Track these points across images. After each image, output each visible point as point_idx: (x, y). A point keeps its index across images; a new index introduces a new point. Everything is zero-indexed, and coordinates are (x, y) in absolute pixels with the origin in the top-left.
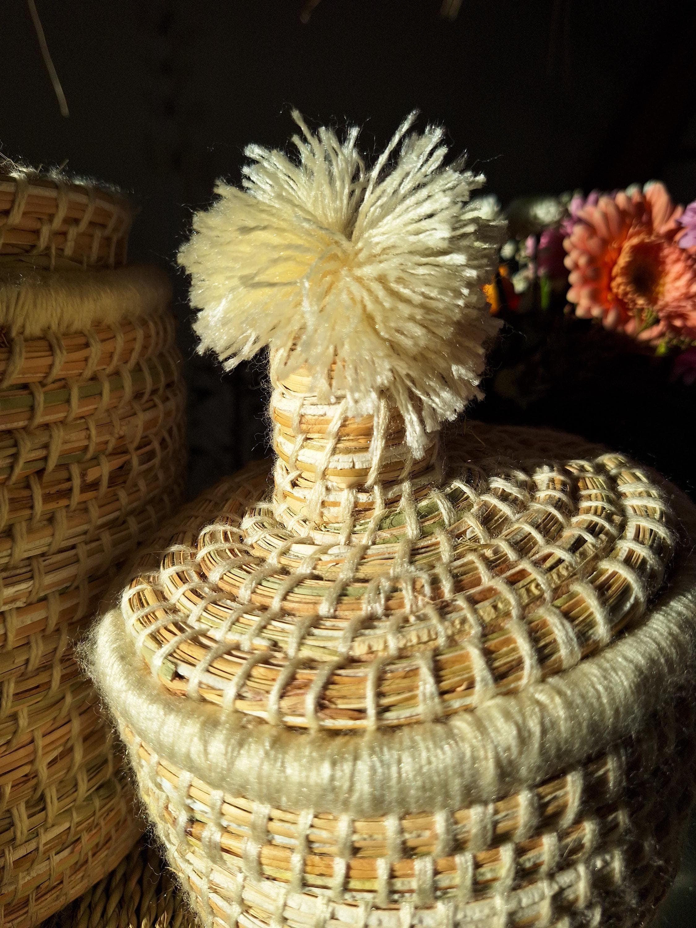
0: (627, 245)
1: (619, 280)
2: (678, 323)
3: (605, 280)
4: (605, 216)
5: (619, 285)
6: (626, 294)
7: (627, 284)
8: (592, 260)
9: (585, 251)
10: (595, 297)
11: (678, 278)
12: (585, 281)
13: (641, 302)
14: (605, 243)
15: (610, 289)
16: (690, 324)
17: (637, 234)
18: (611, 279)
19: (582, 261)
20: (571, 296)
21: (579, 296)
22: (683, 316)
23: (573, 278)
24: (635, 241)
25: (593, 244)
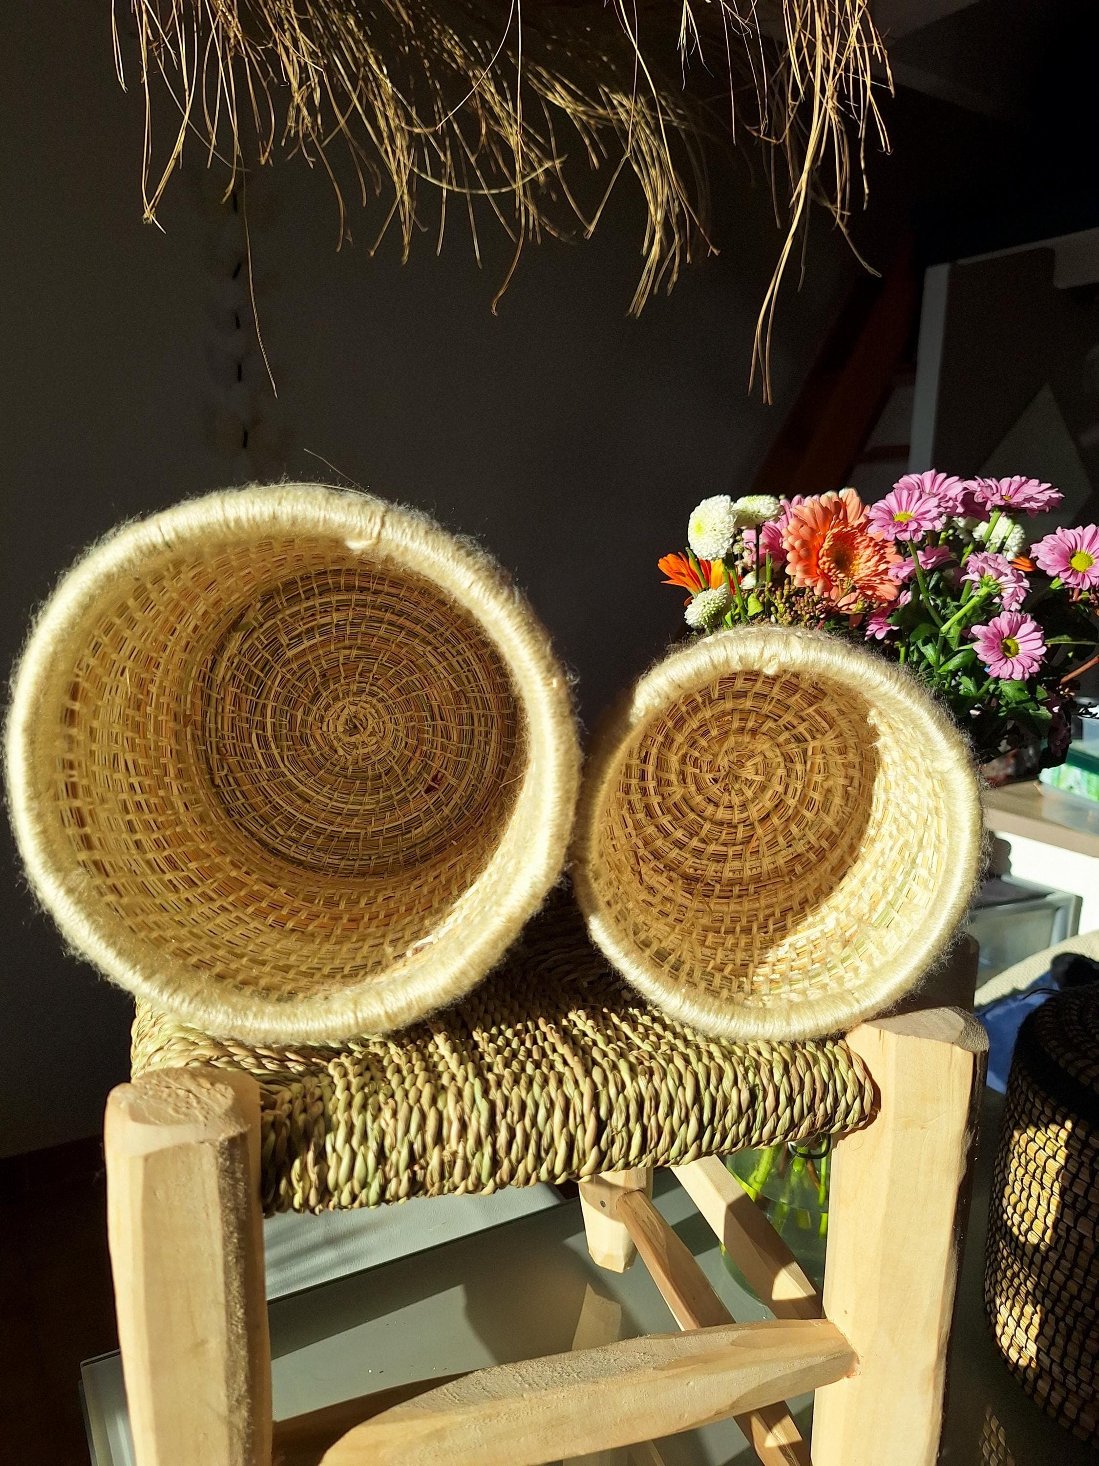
0: (829, 534)
1: (825, 559)
2: (869, 593)
3: (814, 559)
4: (813, 512)
5: (824, 563)
6: (830, 570)
7: (831, 562)
8: (804, 544)
9: (798, 537)
10: (807, 572)
11: (869, 560)
12: (800, 559)
13: (841, 576)
14: (813, 531)
15: (818, 566)
16: (877, 593)
17: (838, 525)
18: (818, 559)
19: (797, 544)
20: (788, 571)
21: (795, 571)
22: (873, 588)
23: (790, 557)
24: (835, 530)
25: (804, 531)
